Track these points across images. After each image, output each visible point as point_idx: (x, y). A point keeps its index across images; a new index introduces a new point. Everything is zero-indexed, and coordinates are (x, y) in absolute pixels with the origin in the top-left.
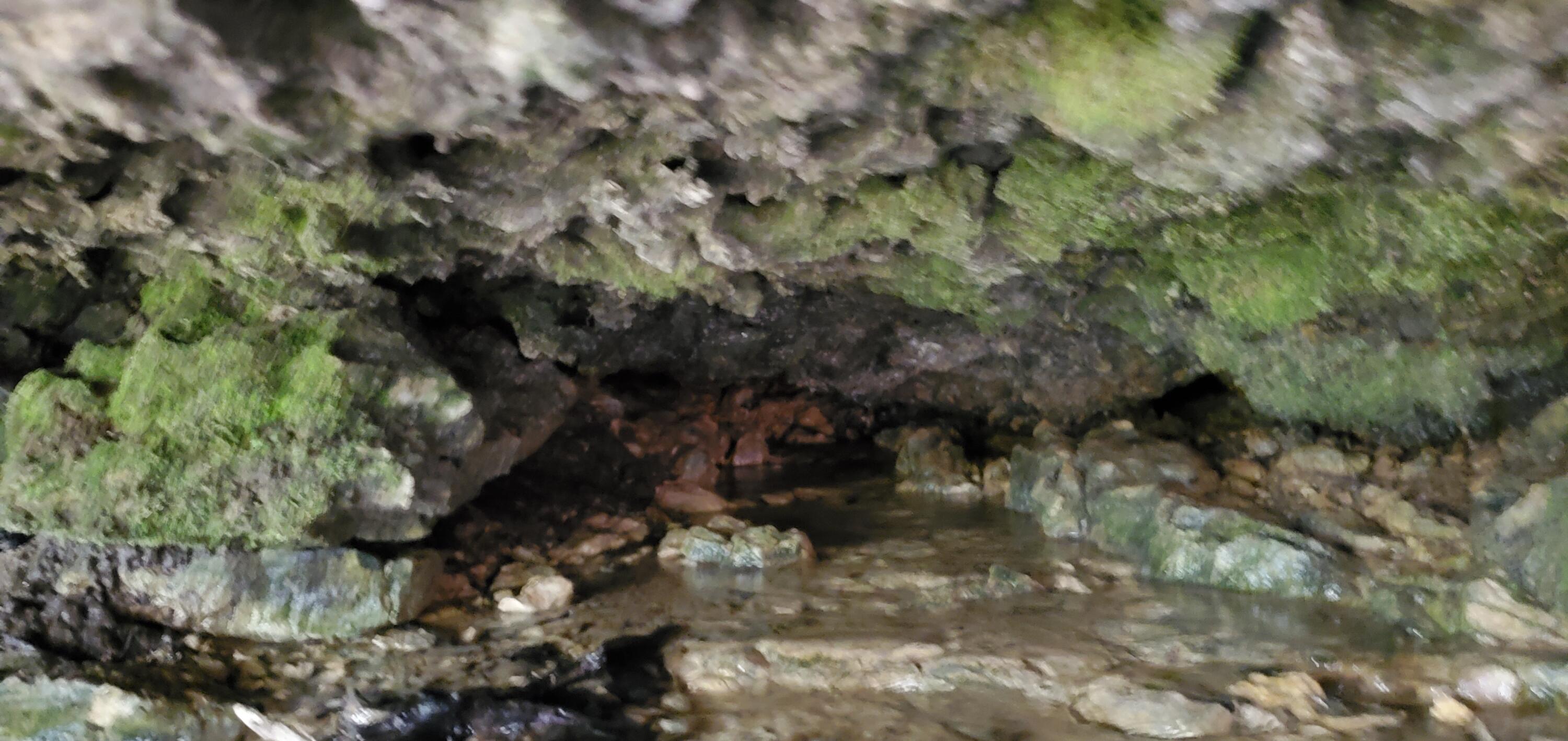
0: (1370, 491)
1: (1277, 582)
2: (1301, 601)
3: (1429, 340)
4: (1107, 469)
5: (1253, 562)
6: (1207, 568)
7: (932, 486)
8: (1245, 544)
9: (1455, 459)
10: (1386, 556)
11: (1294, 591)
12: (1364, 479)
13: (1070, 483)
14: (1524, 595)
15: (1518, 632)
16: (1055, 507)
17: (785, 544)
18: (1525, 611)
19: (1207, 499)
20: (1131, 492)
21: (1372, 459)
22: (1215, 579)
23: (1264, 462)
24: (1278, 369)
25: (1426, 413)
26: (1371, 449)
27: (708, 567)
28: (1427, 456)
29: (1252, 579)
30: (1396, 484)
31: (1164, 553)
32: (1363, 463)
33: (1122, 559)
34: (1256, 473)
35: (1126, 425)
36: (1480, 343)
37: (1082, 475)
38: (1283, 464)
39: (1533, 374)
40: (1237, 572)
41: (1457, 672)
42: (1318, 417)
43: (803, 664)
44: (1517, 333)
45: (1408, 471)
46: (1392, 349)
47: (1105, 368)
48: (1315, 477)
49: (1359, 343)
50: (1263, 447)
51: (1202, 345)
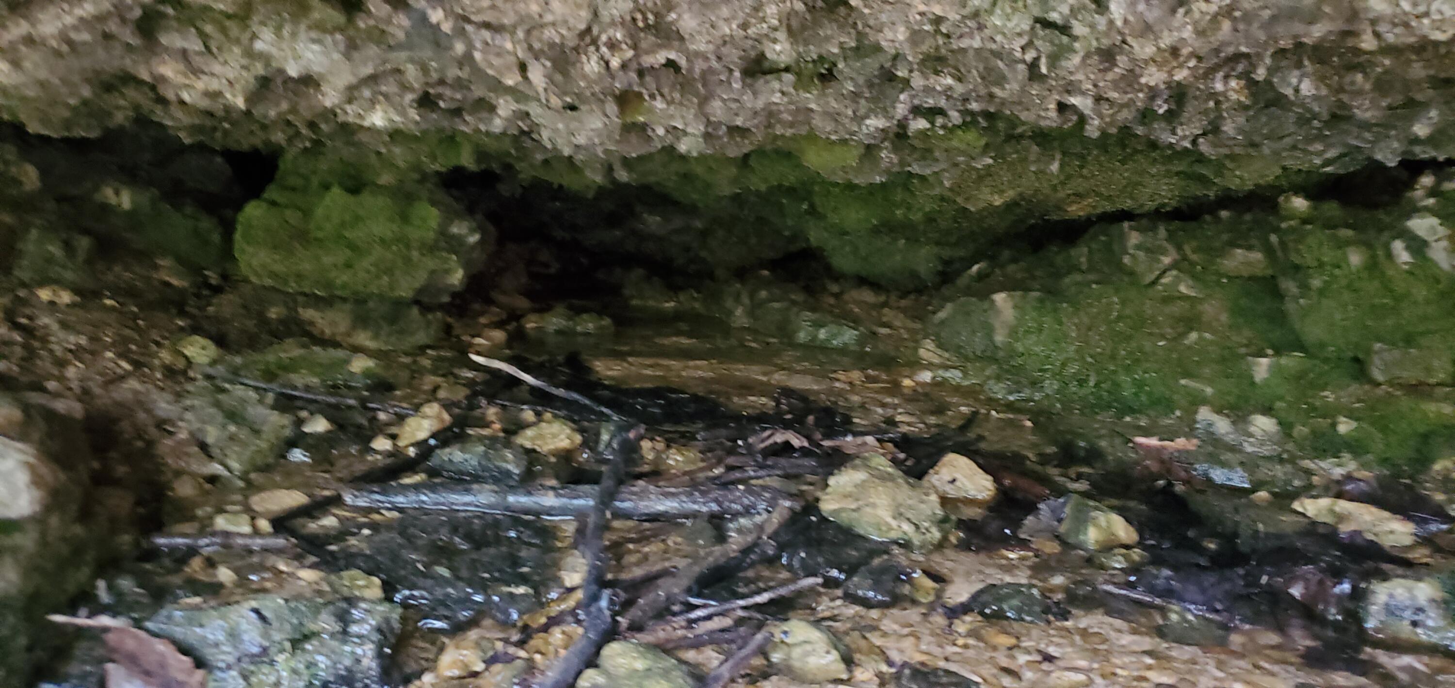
0: (886, 310)
1: (845, 344)
2: (854, 351)
3: (917, 241)
4: (763, 294)
5: (834, 336)
6: (815, 338)
7: (651, 303)
8: (834, 328)
9: (924, 298)
10: (890, 336)
11: (852, 348)
12: (885, 305)
13: (746, 300)
14: (940, 346)
15: (936, 360)
16: (739, 312)
17: (603, 323)
18: (939, 351)
19: (813, 310)
20: (776, 305)
21: (888, 297)
22: (818, 343)
23: (837, 296)
24: (847, 249)
25: (914, 275)
26: (887, 291)
27: (559, 332)
28: (912, 297)
29: (835, 342)
30: (898, 308)
31: (795, 332)
32: (882, 298)
33: (774, 337)
34: (832, 301)
35: (766, 273)
36: (938, 243)
37: (752, 296)
38: (846, 297)
39: (962, 259)
40: (828, 340)
41: (914, 373)
42: (864, 274)
43: (651, 366)
44: (953, 239)
45: (903, 303)
46: (901, 243)
47: (753, 241)
48: (860, 303)
49: (887, 239)
50: (835, 288)
51: (812, 233)
